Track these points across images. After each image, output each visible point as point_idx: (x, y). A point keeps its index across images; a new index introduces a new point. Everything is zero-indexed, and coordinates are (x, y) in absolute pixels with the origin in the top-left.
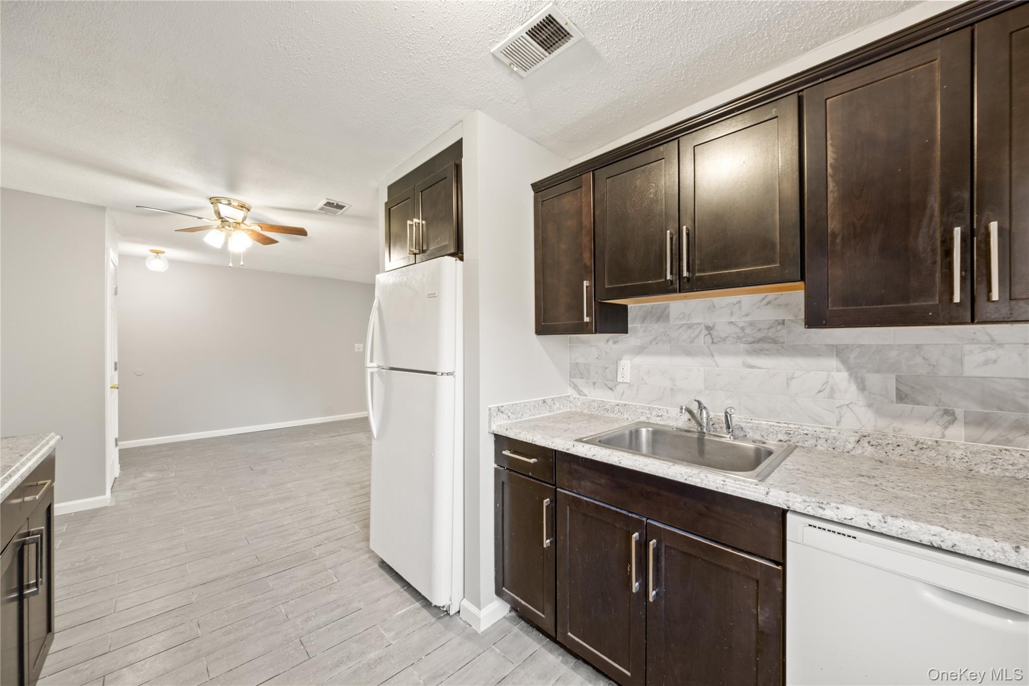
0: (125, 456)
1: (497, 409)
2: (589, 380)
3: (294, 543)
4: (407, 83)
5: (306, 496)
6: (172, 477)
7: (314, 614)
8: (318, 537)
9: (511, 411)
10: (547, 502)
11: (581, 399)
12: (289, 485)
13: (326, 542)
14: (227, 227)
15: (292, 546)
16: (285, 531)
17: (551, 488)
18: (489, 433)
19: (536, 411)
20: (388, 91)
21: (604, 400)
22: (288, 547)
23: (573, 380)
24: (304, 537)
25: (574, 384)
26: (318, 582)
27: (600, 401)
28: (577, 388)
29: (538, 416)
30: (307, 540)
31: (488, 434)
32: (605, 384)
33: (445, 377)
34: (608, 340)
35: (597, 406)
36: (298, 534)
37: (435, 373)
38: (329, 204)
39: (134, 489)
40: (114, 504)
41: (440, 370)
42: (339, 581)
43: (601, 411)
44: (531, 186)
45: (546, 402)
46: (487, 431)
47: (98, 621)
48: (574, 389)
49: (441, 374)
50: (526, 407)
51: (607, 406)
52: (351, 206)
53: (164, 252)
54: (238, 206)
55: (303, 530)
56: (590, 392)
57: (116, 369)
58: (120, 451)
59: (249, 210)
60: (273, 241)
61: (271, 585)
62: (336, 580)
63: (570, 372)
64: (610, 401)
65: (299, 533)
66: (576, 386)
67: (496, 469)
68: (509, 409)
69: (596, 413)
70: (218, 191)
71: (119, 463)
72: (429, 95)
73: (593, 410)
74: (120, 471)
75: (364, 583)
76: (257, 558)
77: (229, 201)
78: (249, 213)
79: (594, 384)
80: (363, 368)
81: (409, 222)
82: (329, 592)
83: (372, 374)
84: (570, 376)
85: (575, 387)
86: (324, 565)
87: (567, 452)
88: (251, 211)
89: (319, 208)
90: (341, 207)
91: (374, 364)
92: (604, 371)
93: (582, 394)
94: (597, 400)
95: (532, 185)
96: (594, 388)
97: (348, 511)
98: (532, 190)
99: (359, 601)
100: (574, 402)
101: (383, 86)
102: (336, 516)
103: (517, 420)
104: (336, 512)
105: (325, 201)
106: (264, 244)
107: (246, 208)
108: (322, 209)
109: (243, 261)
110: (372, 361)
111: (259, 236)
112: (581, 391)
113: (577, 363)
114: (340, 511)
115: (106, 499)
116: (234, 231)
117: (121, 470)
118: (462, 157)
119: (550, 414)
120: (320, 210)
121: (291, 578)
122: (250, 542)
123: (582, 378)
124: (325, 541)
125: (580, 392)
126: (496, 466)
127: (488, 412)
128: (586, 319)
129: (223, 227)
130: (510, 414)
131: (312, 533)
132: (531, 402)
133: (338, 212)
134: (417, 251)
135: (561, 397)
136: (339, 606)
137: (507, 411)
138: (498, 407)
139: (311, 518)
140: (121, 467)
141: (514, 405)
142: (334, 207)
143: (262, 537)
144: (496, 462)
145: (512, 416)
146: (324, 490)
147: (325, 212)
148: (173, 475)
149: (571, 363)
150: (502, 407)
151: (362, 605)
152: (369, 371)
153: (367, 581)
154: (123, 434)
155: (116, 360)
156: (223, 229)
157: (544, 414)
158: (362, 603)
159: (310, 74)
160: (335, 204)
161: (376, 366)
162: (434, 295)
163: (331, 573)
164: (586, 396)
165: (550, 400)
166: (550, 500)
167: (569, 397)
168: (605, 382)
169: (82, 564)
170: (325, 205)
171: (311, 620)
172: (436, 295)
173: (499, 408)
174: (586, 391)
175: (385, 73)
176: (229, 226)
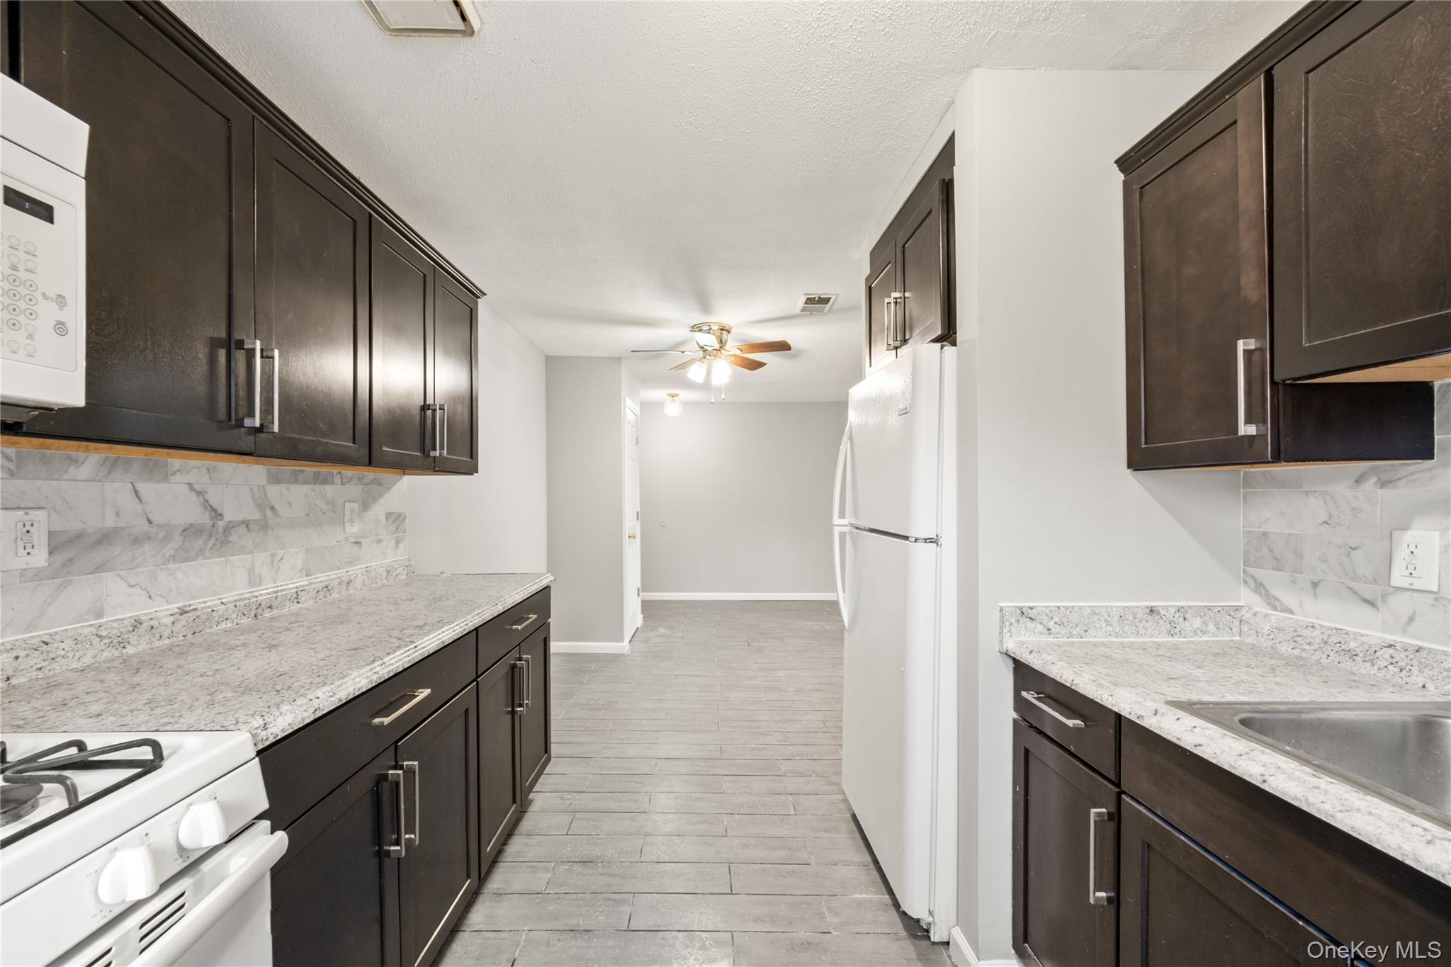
0: (647, 607)
1: (1019, 612)
2: (1297, 576)
3: (763, 746)
4: (844, 87)
5: (795, 692)
6: (679, 637)
7: (754, 843)
8: (791, 748)
9: (1056, 619)
10: (1099, 814)
11: (1272, 618)
12: (780, 673)
13: (797, 758)
14: (708, 357)
15: (760, 749)
16: (757, 727)
17: (1111, 789)
18: (1001, 652)
19: (1126, 628)
20: (824, 113)
21: (1345, 628)
22: (754, 749)
23: (1251, 570)
24: (776, 743)
25: (1255, 580)
26: (772, 806)
27: (1329, 628)
28: (1266, 590)
29: (1132, 640)
30: (777, 747)
31: (999, 654)
32: (1350, 588)
33: (921, 545)
34: (1361, 476)
35: (1318, 640)
36: (770, 737)
37: (906, 538)
38: (810, 301)
39: (647, 642)
40: (629, 653)
41: (913, 533)
42: (796, 814)
43: (1331, 654)
44: (1116, 165)
45: (1158, 613)
46: (997, 650)
47: (587, 760)
48: (1255, 592)
49: (914, 539)
50: (1096, 617)
51: (1353, 645)
52: (837, 295)
53: (678, 395)
54: (719, 329)
55: (777, 734)
56: (1301, 604)
57: (638, 519)
58: (643, 602)
59: (729, 332)
60: (760, 365)
61: (724, 787)
62: (792, 812)
63: (1246, 553)
64: (1362, 631)
65: (772, 735)
66: (1261, 584)
67: (1015, 721)
68: (1050, 615)
69: (1315, 658)
70: (698, 318)
71: (642, 613)
72: (882, 88)
73: (1307, 647)
74: (642, 622)
75: (825, 831)
76: (721, 749)
77: (709, 325)
78: (729, 335)
79: (1315, 585)
80: (830, 526)
81: (887, 300)
82: (779, 823)
83: (842, 535)
84: (1245, 564)
85: (1259, 588)
86: (786, 787)
87: (1138, 722)
88: (733, 331)
89: (801, 309)
90: (826, 301)
91: (845, 522)
92: (1348, 555)
93: (1279, 608)
94: (1321, 626)
95: (1116, 162)
96: (1316, 597)
97: (836, 727)
98: (1120, 173)
99: (811, 853)
100: (1252, 621)
101: (814, 110)
102: (821, 728)
103: (1071, 640)
104: (822, 723)
105: (803, 299)
106: (752, 370)
107: (726, 330)
108: (804, 310)
109: (725, 394)
110: (842, 516)
111: (744, 361)
112: (1275, 598)
113: (1264, 534)
114: (827, 724)
115: (623, 647)
116: (714, 359)
117: (644, 621)
118: (954, 165)
119: (1170, 639)
120: (802, 311)
121: (746, 787)
122: (721, 730)
123: (1278, 570)
124: (796, 756)
125: (1273, 602)
126: (1015, 715)
127: (998, 614)
128: (1246, 430)
129: (705, 358)
130: (1051, 625)
131: (785, 741)
132: (1112, 607)
133: (825, 308)
134: (898, 344)
135: (1209, 608)
136: (784, 847)
137: (1045, 618)
138: (1021, 608)
139: (790, 721)
140: (644, 618)
141: (1062, 609)
142: (817, 303)
143: (733, 727)
144: (1016, 709)
145: (1056, 628)
146: (817, 690)
147: (809, 313)
148: (679, 635)
149: (1250, 532)
150: (1031, 608)
151: (813, 860)
152: (837, 531)
153: (830, 831)
154: (646, 585)
155: (638, 510)
156: (704, 360)
157: (1152, 636)
158: (813, 858)
159: (726, 140)
160: (817, 299)
161: (847, 523)
162: (906, 411)
163: (789, 801)
164: (1292, 612)
165: (1173, 610)
166: (1109, 814)
167: (1238, 608)
168: (1352, 584)
169: (594, 702)
170: (806, 303)
171: (748, 847)
172: (908, 410)
173: (1024, 610)
174: (1289, 599)
175: (808, 89)
176: (710, 356)
